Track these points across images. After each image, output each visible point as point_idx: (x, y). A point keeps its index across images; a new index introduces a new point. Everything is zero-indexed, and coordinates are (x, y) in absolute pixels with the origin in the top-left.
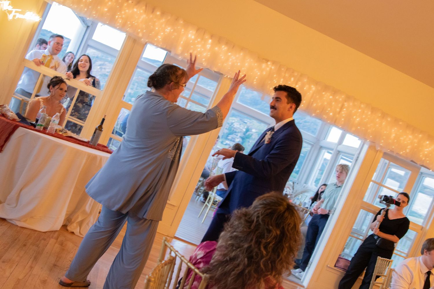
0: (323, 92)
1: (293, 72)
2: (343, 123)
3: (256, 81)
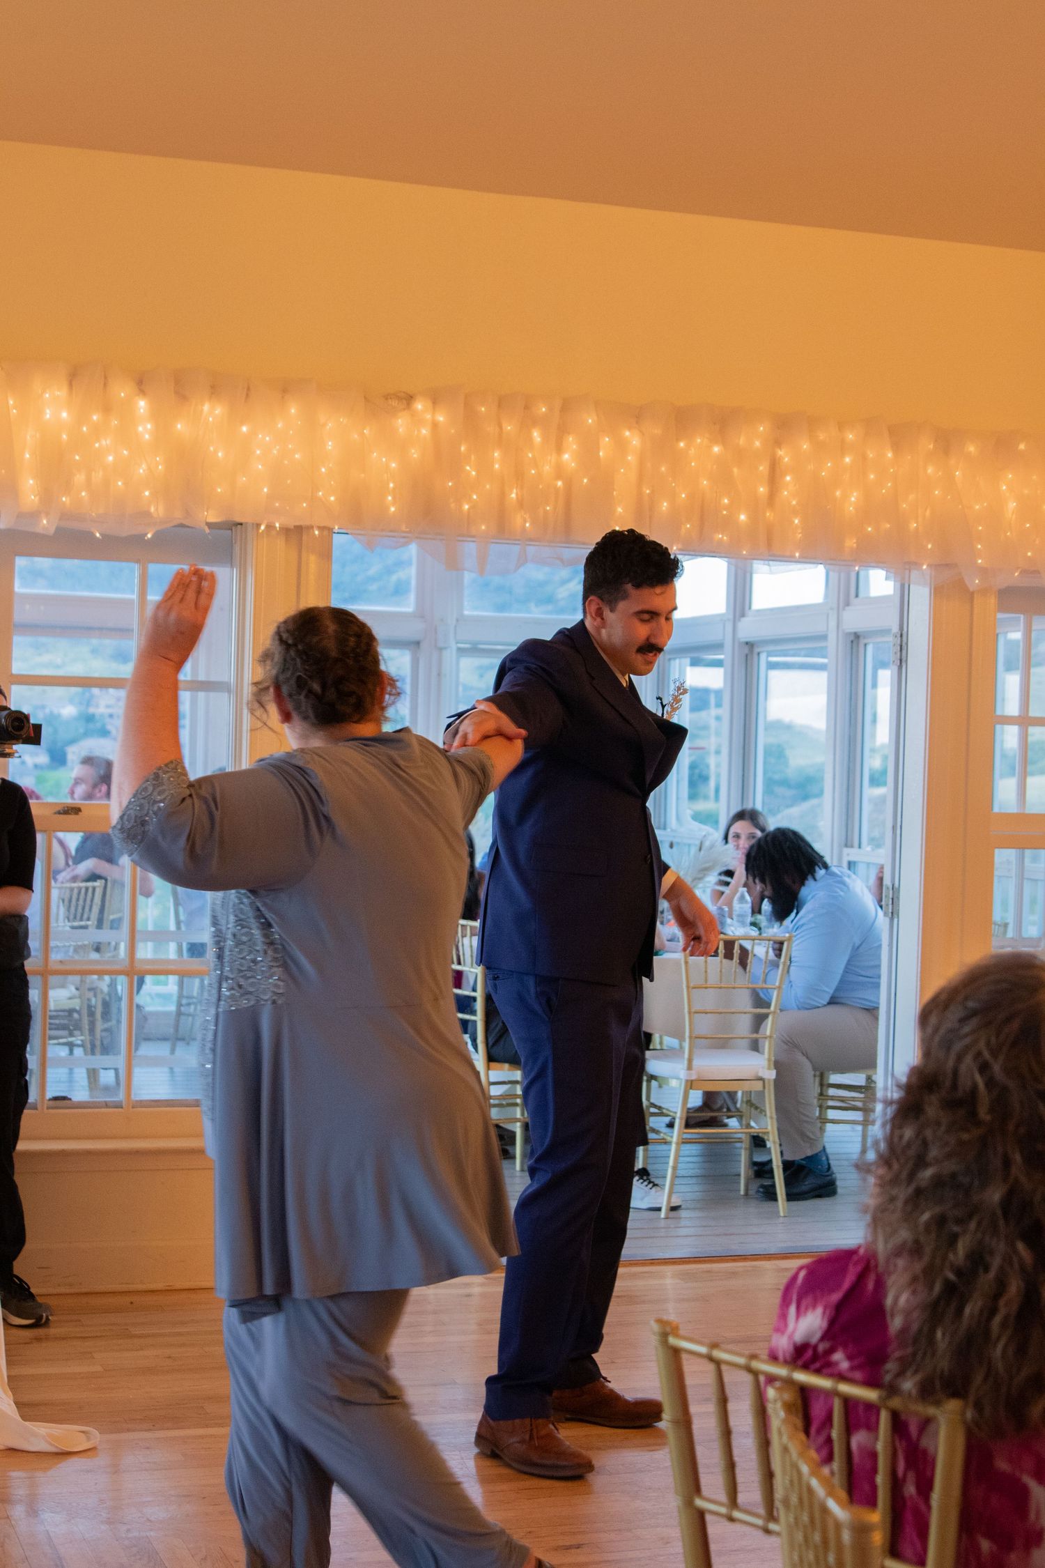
1: (527, 407)
2: (800, 535)
3: (394, 504)
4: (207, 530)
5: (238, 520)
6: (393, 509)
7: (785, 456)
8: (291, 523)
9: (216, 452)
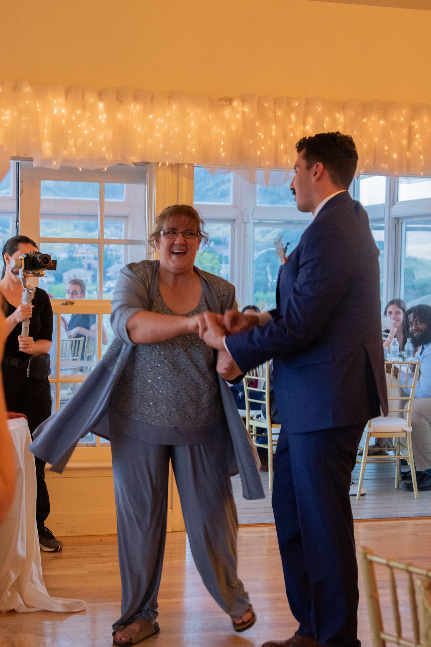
0: (363, 118)
1: (288, 103)
2: (423, 164)
3: (224, 151)
4: (133, 166)
5: (148, 161)
6: (223, 155)
7: (415, 125)
8: (174, 162)
9: (137, 128)
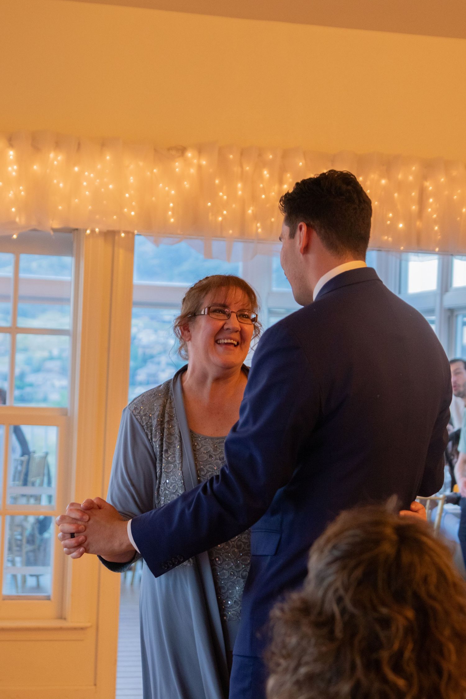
1: (260, 155)
2: (439, 237)
3: (173, 216)
4: (52, 233)
5: (75, 227)
6: (172, 220)
7: (430, 186)
8: (105, 229)
9: (58, 184)
